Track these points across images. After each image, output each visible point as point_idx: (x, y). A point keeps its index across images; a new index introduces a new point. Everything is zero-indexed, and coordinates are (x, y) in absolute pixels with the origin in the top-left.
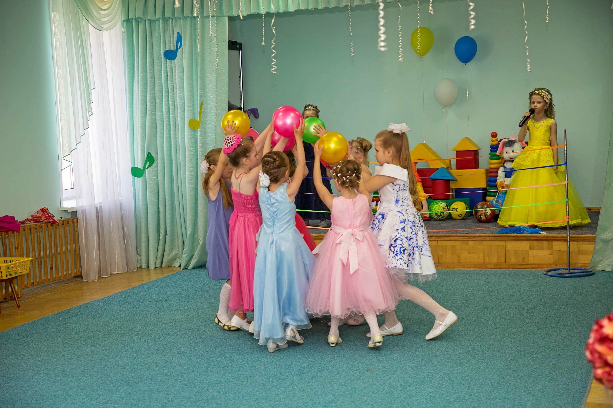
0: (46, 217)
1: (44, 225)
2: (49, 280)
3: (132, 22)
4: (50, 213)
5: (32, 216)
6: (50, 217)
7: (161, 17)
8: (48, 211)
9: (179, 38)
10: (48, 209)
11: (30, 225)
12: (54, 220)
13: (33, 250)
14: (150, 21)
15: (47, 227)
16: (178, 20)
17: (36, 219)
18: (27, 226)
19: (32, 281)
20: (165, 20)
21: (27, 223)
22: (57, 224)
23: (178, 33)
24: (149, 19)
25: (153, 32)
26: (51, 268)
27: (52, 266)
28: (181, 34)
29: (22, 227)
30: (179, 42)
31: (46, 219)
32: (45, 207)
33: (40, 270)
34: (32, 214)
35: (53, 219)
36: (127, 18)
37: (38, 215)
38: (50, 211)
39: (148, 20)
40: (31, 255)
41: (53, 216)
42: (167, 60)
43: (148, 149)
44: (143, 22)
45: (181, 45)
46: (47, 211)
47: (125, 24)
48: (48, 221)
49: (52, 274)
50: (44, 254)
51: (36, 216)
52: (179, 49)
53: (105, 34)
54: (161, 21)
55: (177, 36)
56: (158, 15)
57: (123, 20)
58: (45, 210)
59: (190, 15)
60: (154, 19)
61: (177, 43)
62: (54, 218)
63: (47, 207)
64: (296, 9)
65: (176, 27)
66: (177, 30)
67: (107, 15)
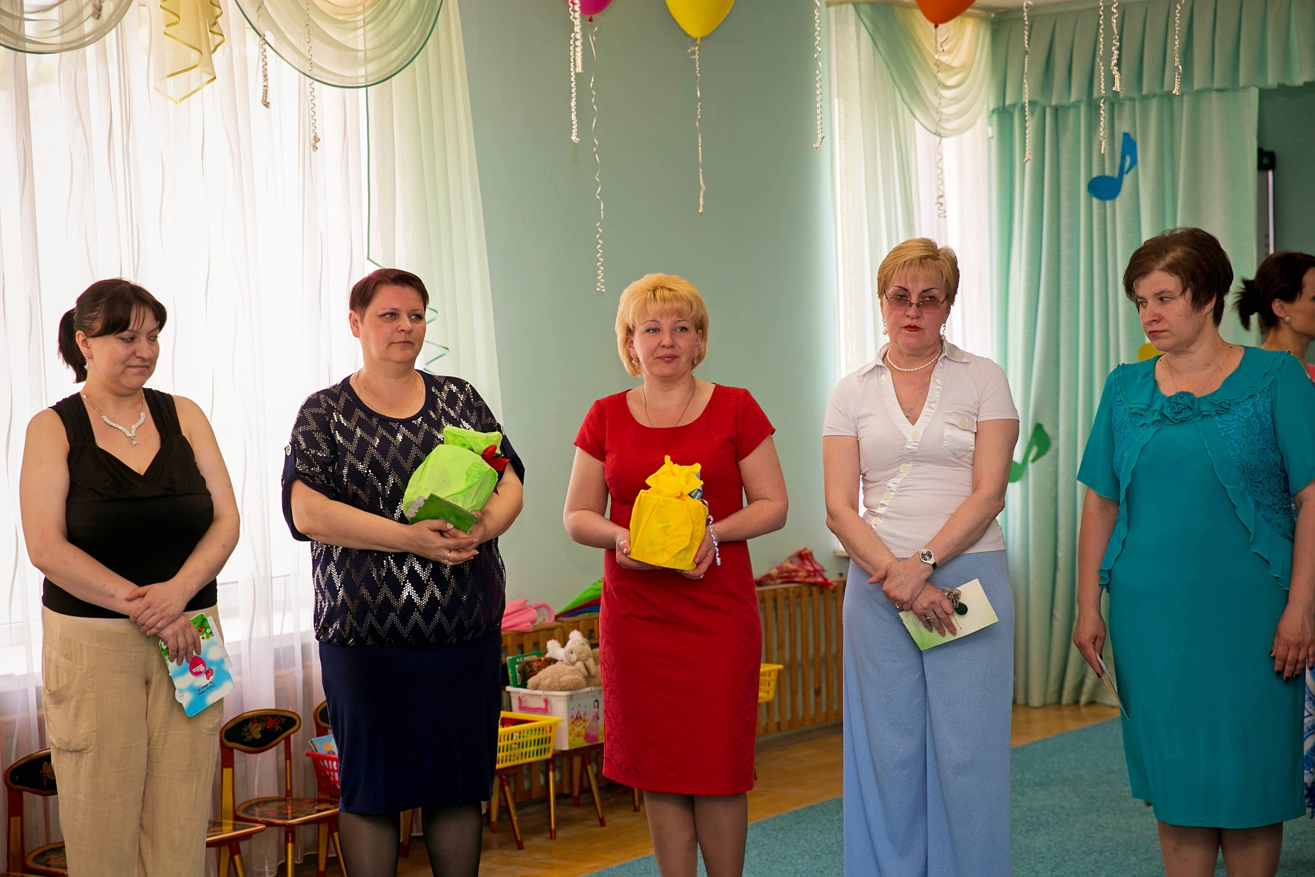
0: (809, 572)
1: (805, 590)
2: (814, 720)
3: (1012, 115)
4: (816, 563)
5: (778, 568)
6: (816, 571)
7: (1085, 98)
8: (812, 558)
9: (1129, 145)
10: (811, 554)
11: (775, 590)
12: (825, 579)
13: (780, 646)
14: (1056, 110)
15: (811, 594)
16: (1127, 103)
17: (787, 577)
18: (769, 591)
19: (777, 719)
20: (1093, 107)
21: (767, 585)
22: (831, 588)
23: (1126, 135)
24: (1054, 103)
25: (1060, 134)
26: (818, 692)
27: (820, 688)
28: (1132, 136)
29: (759, 592)
30: (1128, 156)
31: (809, 576)
32: (806, 549)
33: (794, 694)
34: (779, 564)
35: (822, 576)
36: (1001, 104)
37: (791, 566)
38: (817, 557)
39: (1051, 107)
40: (775, 659)
41: (823, 570)
42: (1095, 201)
43: (1036, 415)
44: (1037, 110)
45: (1134, 163)
46: (810, 557)
47: (995, 117)
48: (812, 580)
49: (818, 705)
50: (802, 657)
51: (787, 568)
52: (1127, 172)
53: (949, 145)
54: (1083, 108)
55: (1124, 141)
56: (1077, 93)
57: (992, 107)
58: (806, 555)
59: (1158, 91)
60: (1065, 102)
61: (1123, 158)
62: (826, 575)
63: (810, 549)
65: (1120, 117)
66: (1123, 126)
67: (957, 100)
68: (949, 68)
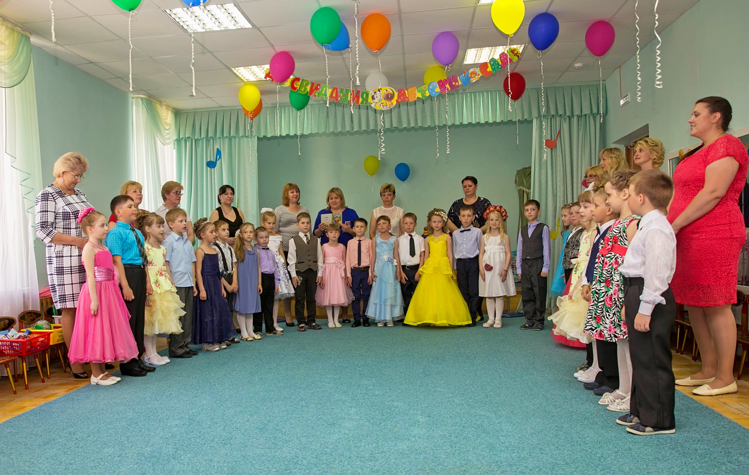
3: (182, 141)
7: (205, 137)
9: (219, 152)
16: (218, 140)
20: (208, 140)
23: (218, 149)
25: (197, 148)
28: (220, 149)
30: (218, 156)
36: (178, 138)
39: (195, 139)
42: (208, 168)
44: (190, 140)
45: (220, 157)
47: (176, 142)
52: (218, 160)
53: (166, 148)
54: (205, 140)
55: (217, 151)
56: (203, 135)
57: (175, 139)
59: (229, 136)
60: (199, 138)
61: (217, 156)
64: (309, 132)
65: (216, 144)
66: (217, 146)
67: (168, 134)
68: (167, 124)
